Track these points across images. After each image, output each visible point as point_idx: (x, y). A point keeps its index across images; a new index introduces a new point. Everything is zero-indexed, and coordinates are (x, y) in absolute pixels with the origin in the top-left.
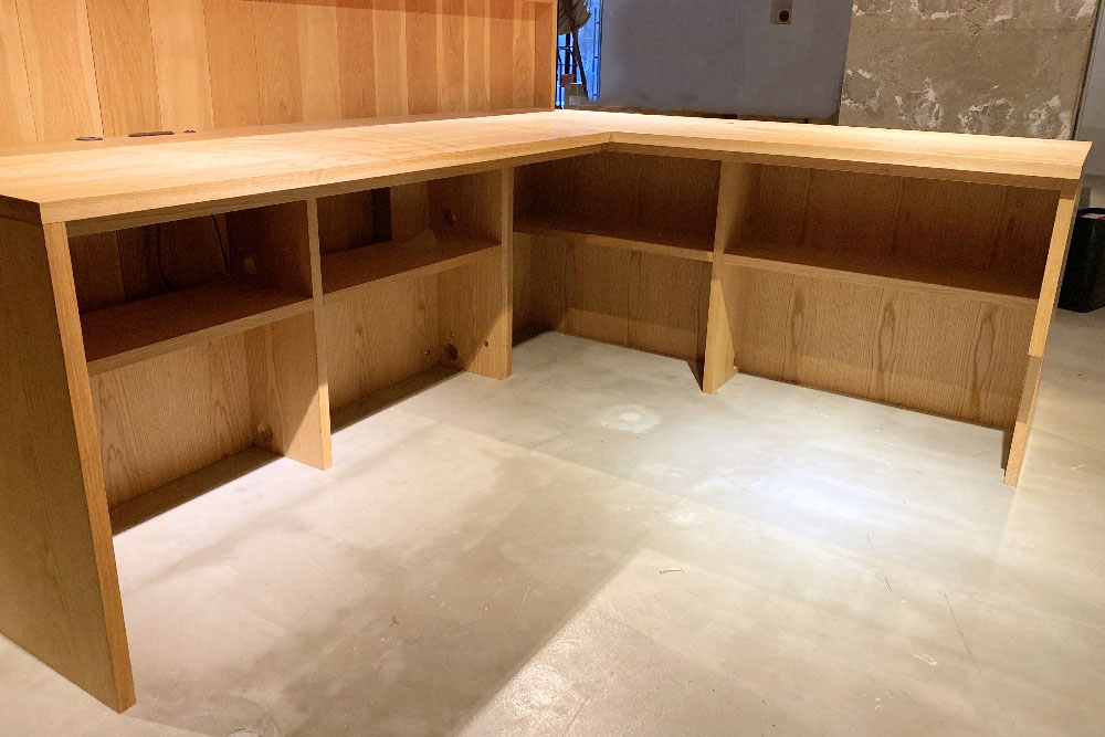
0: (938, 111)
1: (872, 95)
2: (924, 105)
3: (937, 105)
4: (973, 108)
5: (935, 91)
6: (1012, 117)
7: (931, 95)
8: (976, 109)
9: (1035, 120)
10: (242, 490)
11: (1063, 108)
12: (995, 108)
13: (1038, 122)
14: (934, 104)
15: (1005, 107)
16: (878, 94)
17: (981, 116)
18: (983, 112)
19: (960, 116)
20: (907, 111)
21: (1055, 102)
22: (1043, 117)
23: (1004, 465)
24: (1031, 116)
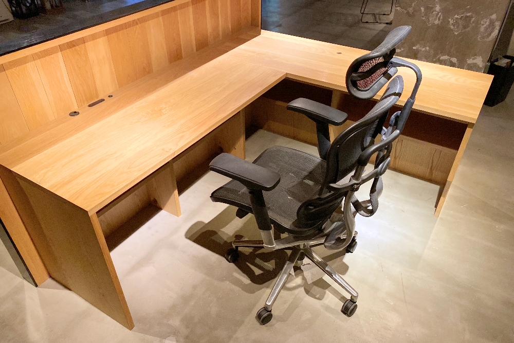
0: (440, 16)
1: (410, 6)
2: (434, 13)
3: (440, 13)
4: (456, 16)
5: (440, 6)
6: (473, 22)
7: (438, 8)
8: (457, 17)
9: (483, 25)
10: (149, 228)
11: (497, 20)
12: (467, 17)
13: (485, 25)
14: (439, 13)
15: (471, 17)
16: (413, 5)
17: (459, 21)
18: (461, 18)
19: (450, 20)
20: (426, 15)
21: (494, 16)
22: (487, 23)
23: (436, 207)
24: (482, 22)
